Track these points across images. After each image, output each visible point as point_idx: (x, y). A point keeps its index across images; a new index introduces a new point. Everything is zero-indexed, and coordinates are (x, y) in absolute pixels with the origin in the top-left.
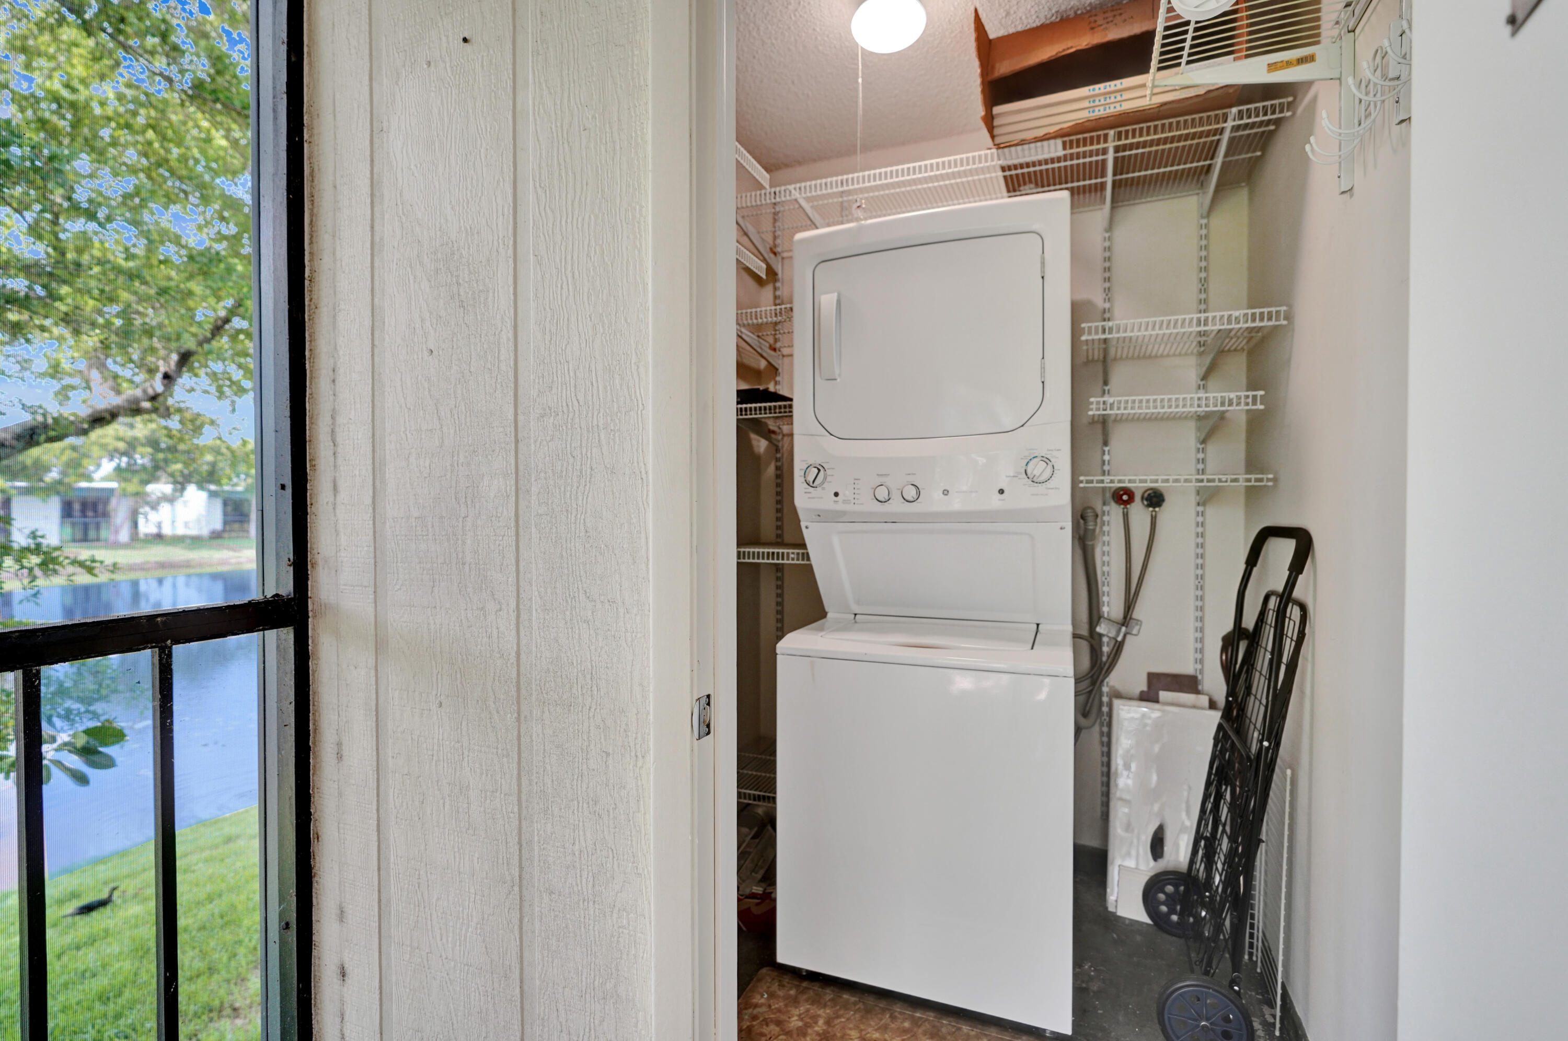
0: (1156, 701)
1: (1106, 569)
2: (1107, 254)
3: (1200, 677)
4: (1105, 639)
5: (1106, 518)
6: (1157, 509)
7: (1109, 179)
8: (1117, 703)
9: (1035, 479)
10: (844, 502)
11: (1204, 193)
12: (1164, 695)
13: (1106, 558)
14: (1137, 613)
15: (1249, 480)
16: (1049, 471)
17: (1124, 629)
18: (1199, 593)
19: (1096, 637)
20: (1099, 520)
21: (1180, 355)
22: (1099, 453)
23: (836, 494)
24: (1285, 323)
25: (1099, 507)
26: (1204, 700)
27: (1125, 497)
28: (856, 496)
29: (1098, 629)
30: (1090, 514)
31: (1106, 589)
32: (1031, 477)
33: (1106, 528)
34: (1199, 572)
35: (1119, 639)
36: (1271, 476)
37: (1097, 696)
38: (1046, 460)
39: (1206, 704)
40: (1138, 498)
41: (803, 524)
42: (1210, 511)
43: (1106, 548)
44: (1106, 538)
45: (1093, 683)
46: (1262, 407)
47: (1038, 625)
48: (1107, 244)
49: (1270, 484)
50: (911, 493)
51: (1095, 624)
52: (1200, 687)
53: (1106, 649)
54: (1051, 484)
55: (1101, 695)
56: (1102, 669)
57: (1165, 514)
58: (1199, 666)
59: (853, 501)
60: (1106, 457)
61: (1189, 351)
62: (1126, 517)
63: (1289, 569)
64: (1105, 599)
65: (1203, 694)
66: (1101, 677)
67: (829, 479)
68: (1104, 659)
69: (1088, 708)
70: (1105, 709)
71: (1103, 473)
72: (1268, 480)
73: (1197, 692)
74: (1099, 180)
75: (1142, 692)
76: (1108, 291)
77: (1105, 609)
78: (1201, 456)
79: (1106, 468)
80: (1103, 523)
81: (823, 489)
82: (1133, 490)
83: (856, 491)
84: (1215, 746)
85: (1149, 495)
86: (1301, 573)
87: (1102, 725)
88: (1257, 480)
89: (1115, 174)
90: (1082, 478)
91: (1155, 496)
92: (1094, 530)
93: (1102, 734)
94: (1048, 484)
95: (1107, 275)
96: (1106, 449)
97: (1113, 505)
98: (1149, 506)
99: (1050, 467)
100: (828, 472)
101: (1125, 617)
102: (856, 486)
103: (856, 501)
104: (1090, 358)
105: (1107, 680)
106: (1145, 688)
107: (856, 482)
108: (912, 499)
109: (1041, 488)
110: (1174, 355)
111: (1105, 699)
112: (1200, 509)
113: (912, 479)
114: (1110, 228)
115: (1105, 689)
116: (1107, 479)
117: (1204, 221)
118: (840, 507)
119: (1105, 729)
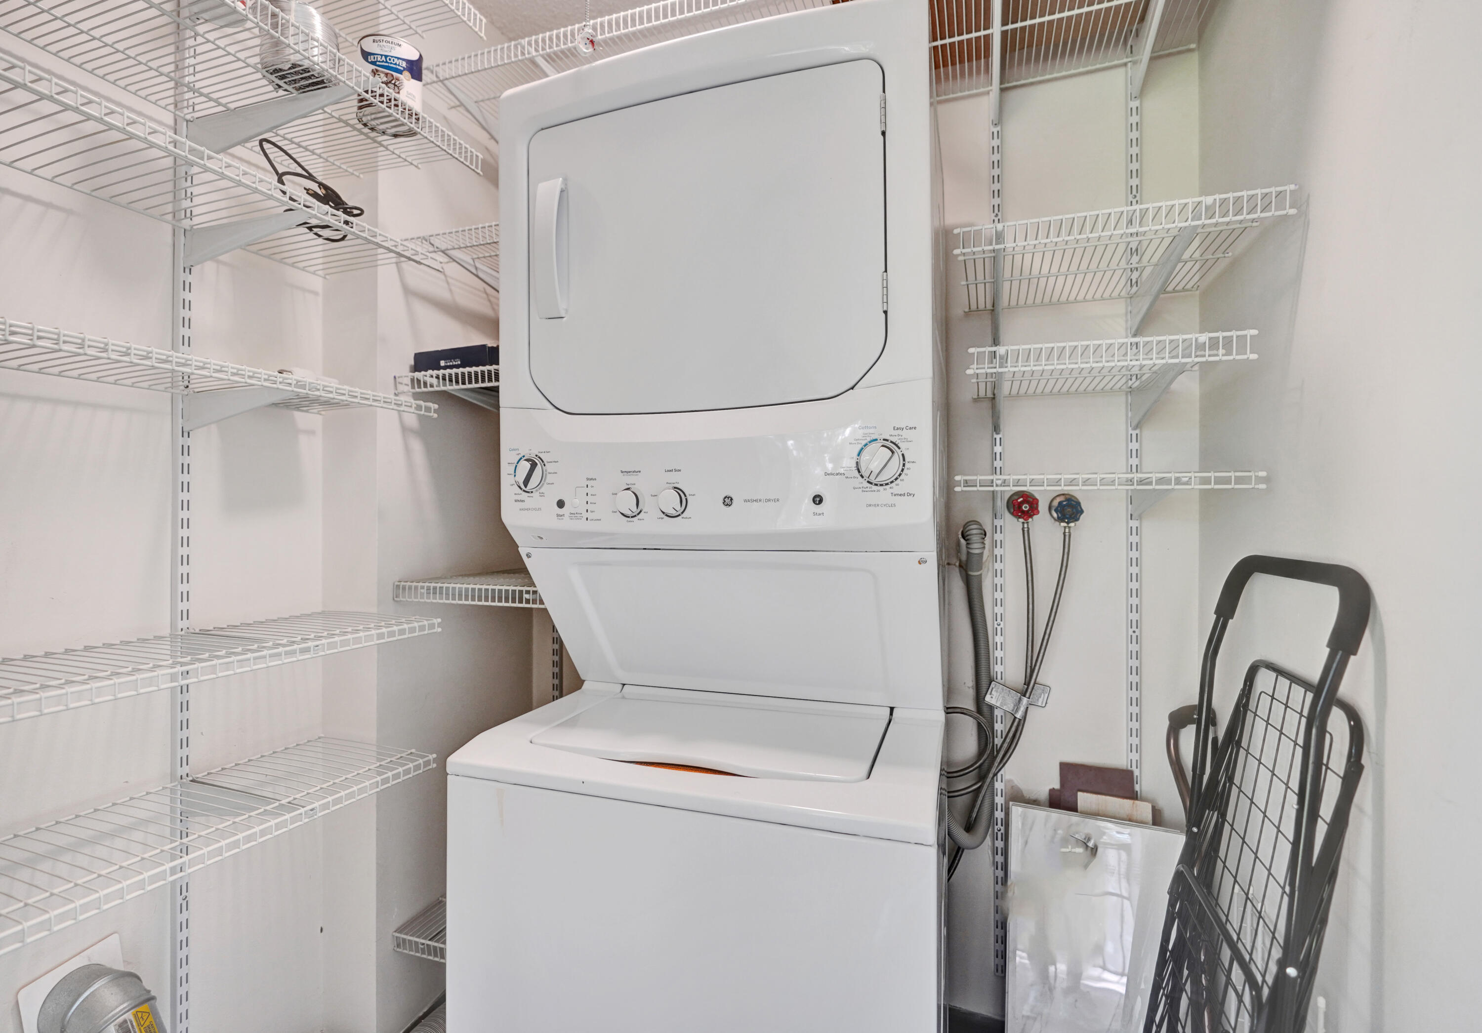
0: (1072, 808)
1: (998, 610)
2: (996, 157)
3: (1136, 772)
4: (998, 713)
5: (998, 537)
6: (1072, 525)
7: (996, 30)
8: (1017, 811)
9: (872, 479)
10: (574, 516)
11: (1134, 63)
12: (1084, 799)
13: (998, 595)
14: (1045, 676)
15: (1206, 481)
16: (895, 465)
17: (1025, 700)
18: (1134, 647)
19: (985, 709)
20: (987, 540)
21: (1102, 299)
22: (987, 443)
23: (561, 504)
24: (1293, 211)
25: (987, 522)
26: (1144, 810)
27: (1026, 507)
28: (590, 507)
29: (988, 699)
30: (974, 531)
31: (999, 639)
32: (866, 474)
33: (998, 551)
34: (1134, 616)
35: (1019, 715)
36: (1263, 474)
37: (988, 793)
38: (891, 446)
39: (1148, 816)
40: (1043, 507)
41: (523, 551)
42: (1149, 527)
43: (998, 581)
44: (998, 566)
45: (982, 778)
46: (1254, 356)
47: (892, 709)
48: (996, 142)
49: (1263, 486)
50: (671, 502)
51: (984, 690)
52: (1137, 788)
53: (998, 727)
54: (900, 487)
55: (993, 795)
56: (995, 758)
57: (1082, 529)
58: (1135, 756)
59: (585, 515)
60: (998, 449)
61: (1115, 294)
62: (1026, 533)
63: (1329, 645)
64: (998, 654)
65: (1143, 799)
66: (993, 770)
67: (549, 478)
68: (998, 741)
69: (974, 815)
70: (999, 815)
71: (994, 471)
72: (1259, 480)
73: (1133, 796)
74: (982, 33)
75: (1052, 791)
76: (997, 210)
77: (998, 668)
78: (1134, 446)
79: (998, 464)
80: (994, 544)
81: (542, 495)
82: (1037, 496)
83: (590, 499)
84: (1172, 905)
85: (1060, 503)
86: (1355, 654)
87: (995, 838)
88: (1218, 481)
89: (1004, 23)
90: (957, 478)
91: (1069, 505)
92: (981, 554)
93: (995, 851)
94: (896, 488)
95: (997, 186)
96: (998, 437)
97: (1008, 517)
98: (1060, 519)
99: (896, 459)
100: (549, 468)
101: (1027, 683)
102: (589, 490)
103: (589, 515)
104: (974, 307)
105: (1002, 772)
106: (1057, 786)
107: (590, 483)
108: (674, 513)
109: (884, 495)
110: (1094, 299)
111: (999, 800)
112: (1134, 524)
113: (674, 478)
114: (999, 121)
115: (999, 785)
116: (998, 478)
117: (1135, 104)
118: (567, 524)
119: (1000, 844)
